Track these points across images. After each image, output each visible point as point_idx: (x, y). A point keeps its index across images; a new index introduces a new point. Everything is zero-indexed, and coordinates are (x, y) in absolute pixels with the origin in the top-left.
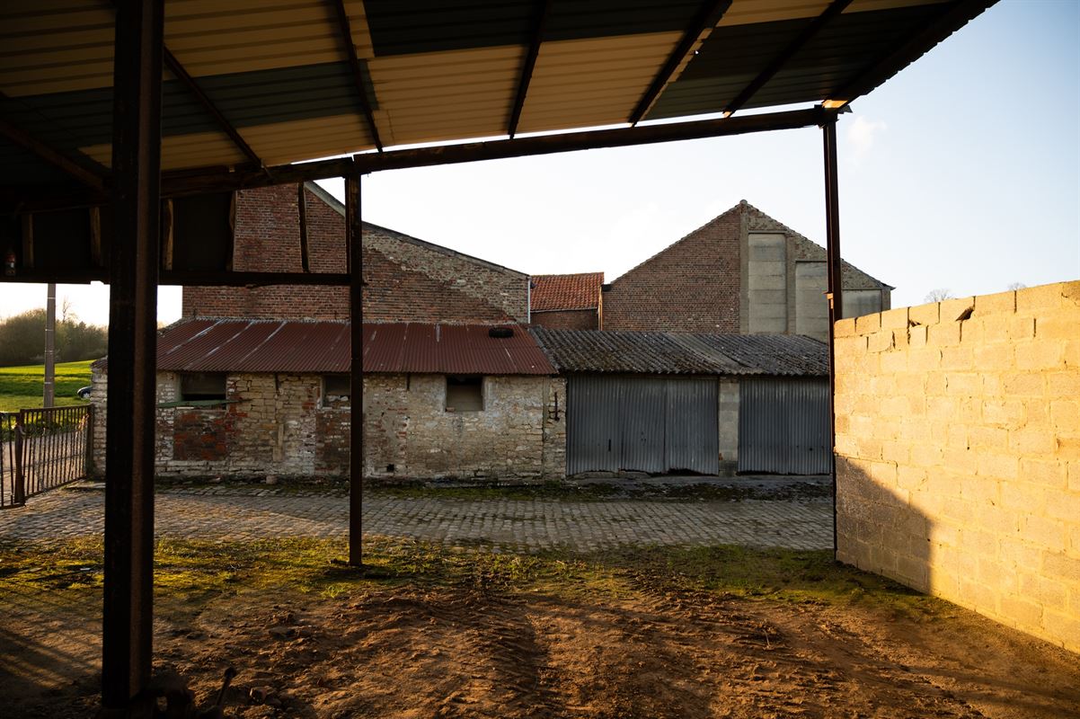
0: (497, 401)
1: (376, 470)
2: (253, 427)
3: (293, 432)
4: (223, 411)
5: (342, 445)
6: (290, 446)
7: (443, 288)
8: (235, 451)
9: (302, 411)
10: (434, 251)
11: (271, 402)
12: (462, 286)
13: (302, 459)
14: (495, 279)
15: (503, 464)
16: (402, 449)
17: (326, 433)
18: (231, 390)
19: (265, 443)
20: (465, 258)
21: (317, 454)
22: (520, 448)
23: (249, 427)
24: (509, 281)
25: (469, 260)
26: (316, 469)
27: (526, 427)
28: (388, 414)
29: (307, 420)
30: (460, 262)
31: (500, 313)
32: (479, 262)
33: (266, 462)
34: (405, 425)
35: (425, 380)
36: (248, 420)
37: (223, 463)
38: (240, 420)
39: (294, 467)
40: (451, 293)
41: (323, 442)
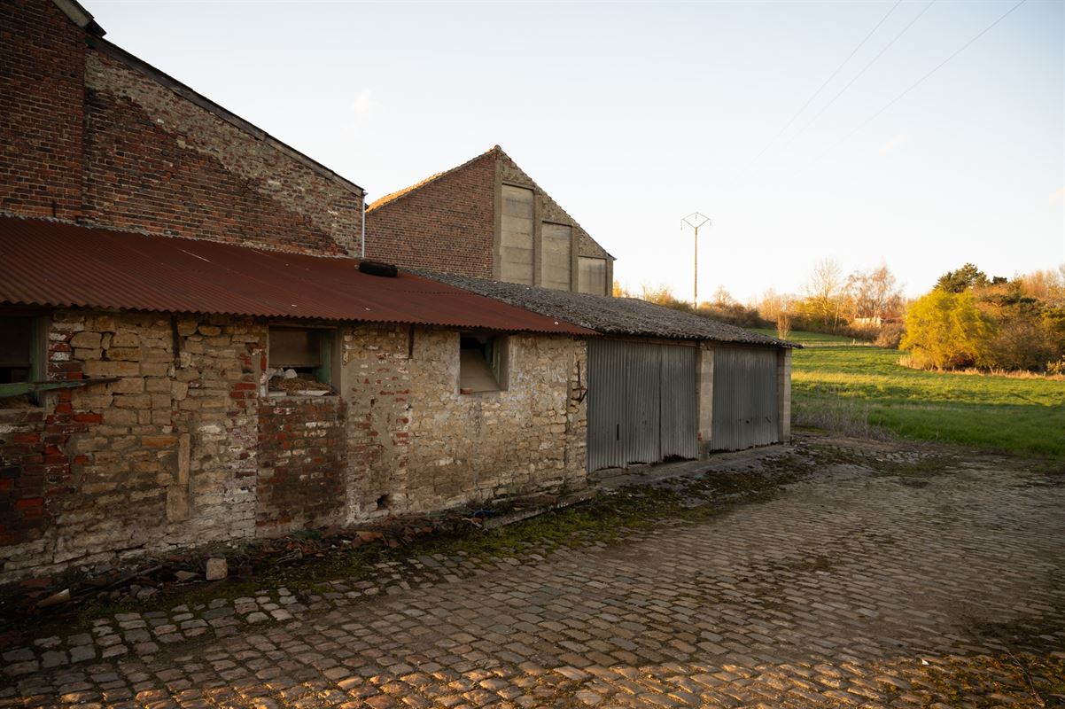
0: (521, 376)
1: (362, 508)
2: (118, 445)
3: (211, 450)
4: (37, 410)
5: (307, 469)
6: (204, 483)
7: (247, 189)
8: (70, 510)
9: (229, 403)
10: (232, 125)
11: (162, 385)
12: (276, 191)
13: (229, 507)
14: (322, 189)
15: (526, 472)
16: (402, 465)
17: (279, 447)
18: (61, 356)
19: (148, 483)
20: (279, 147)
21: (260, 491)
22: (544, 445)
23: (107, 447)
24: (339, 194)
25: (287, 151)
26: (258, 524)
27: (551, 413)
28: (383, 401)
29: (240, 422)
30: (273, 152)
31: (326, 240)
32: (300, 157)
33: (149, 525)
34: (406, 421)
35: (434, 339)
36: (105, 429)
37: (39, 545)
38: (83, 430)
39: (215, 527)
40: (258, 199)
41: (273, 466)
